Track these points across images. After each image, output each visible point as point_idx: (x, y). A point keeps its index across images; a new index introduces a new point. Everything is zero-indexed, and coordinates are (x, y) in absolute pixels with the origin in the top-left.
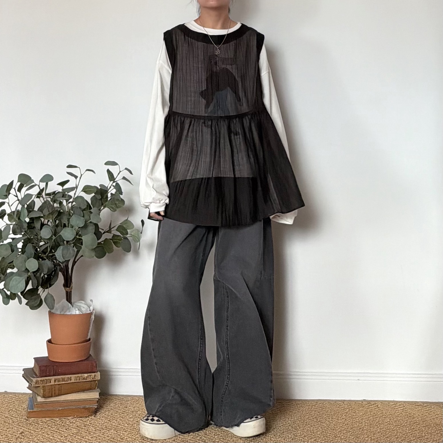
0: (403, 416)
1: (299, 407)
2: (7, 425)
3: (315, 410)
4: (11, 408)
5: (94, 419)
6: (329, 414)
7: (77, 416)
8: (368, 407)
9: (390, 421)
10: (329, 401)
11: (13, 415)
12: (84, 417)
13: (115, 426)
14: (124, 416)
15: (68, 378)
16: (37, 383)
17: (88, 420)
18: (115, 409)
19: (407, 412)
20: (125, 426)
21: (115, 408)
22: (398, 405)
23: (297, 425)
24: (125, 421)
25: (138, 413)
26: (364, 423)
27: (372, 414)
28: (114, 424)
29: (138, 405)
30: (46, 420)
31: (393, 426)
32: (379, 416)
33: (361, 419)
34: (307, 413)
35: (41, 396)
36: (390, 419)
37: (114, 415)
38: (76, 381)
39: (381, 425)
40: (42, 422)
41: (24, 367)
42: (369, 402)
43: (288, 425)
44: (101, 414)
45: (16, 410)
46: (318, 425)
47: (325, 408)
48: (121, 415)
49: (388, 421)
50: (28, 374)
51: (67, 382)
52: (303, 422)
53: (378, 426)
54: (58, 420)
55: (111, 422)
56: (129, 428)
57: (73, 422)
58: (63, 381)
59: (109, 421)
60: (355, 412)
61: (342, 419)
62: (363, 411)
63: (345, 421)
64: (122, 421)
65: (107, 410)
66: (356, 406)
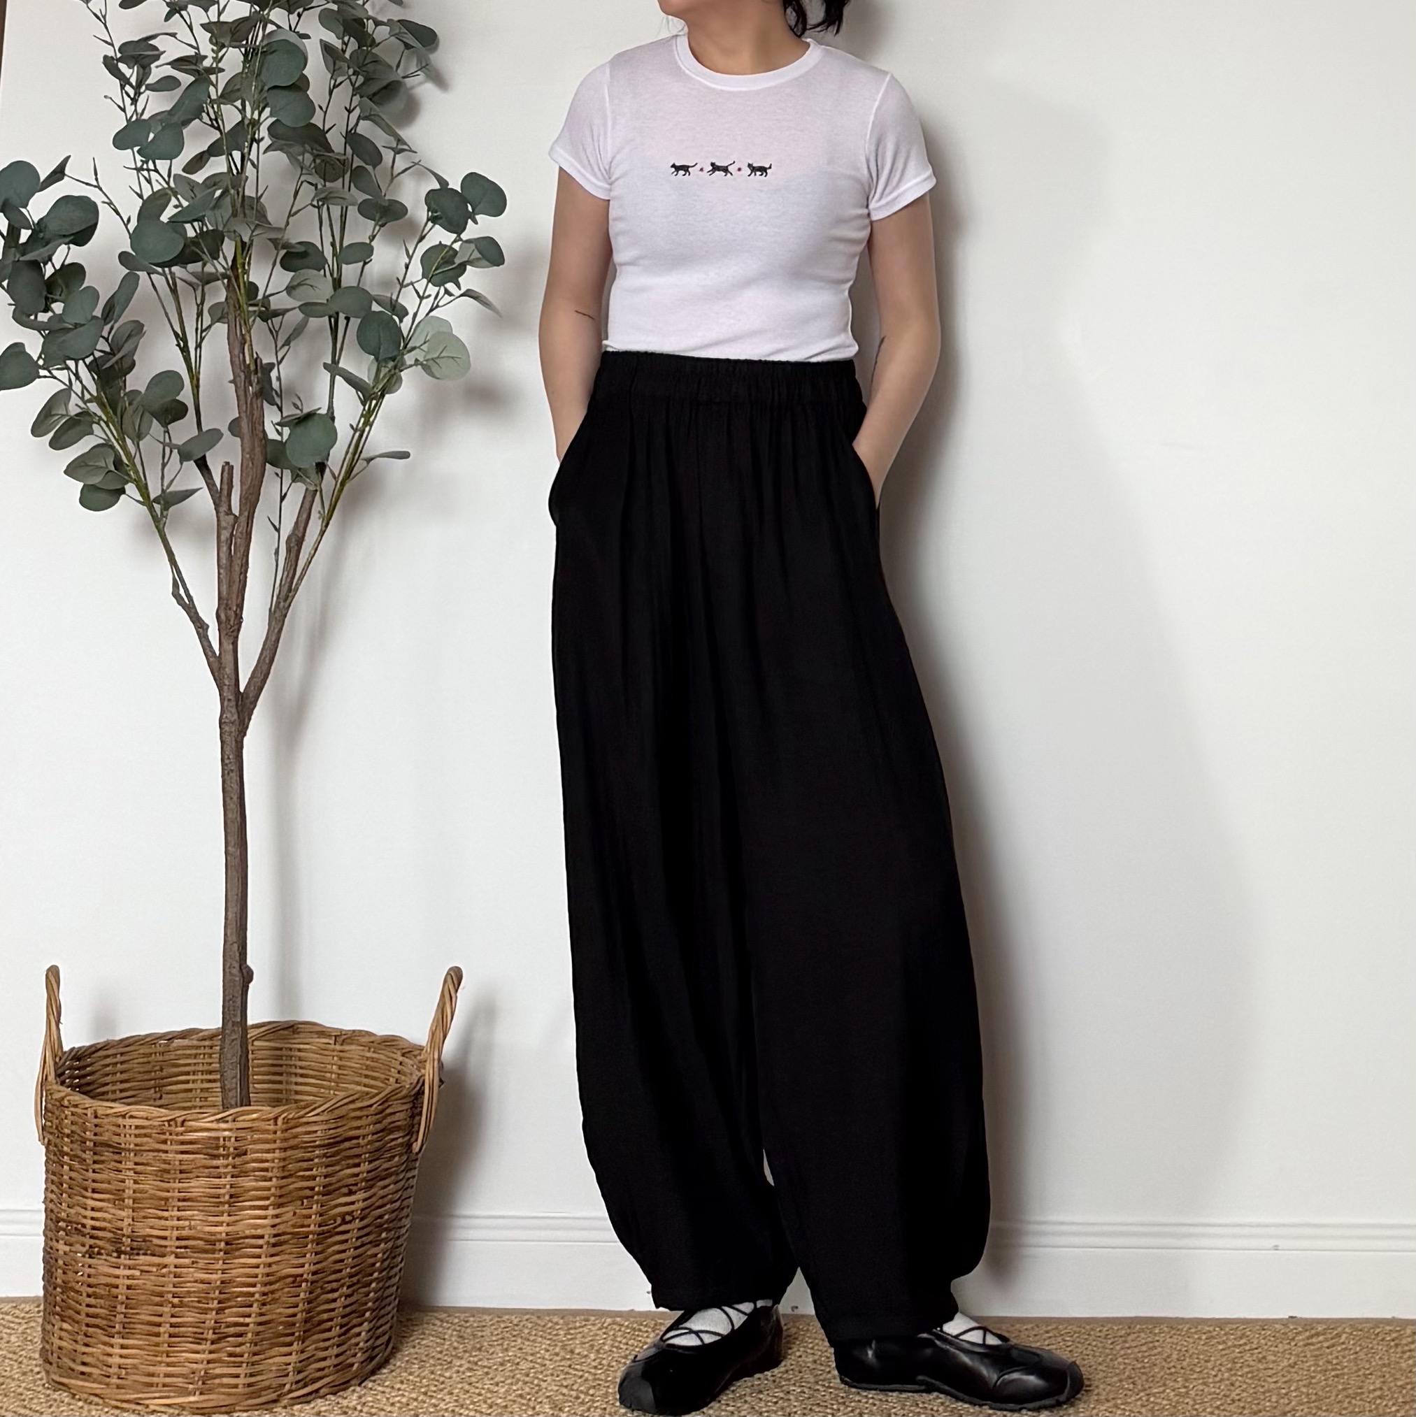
2: (82, 1408)
3: (1128, 1355)
5: (371, 1389)
6: (1174, 1367)
8: (1310, 1341)
9: (1385, 1388)
10: (1172, 1323)
13: (446, 1410)
14: (473, 1379)
17: (355, 1392)
18: (441, 1356)
20: (482, 1412)
21: (441, 1352)
22: (1408, 1331)
24: (480, 1394)
25: (520, 1367)
26: (1294, 1394)
27: (1321, 1363)
28: (444, 1403)
31: (1394, 1405)
32: (1346, 1370)
33: (1285, 1382)
36: (1382, 1379)
37: (440, 1375)
39: (1354, 1401)
42: (1309, 1324)
44: (398, 1371)
46: (1139, 1403)
47: (1162, 1347)
48: (464, 1373)
49: (1378, 1386)
53: (1346, 1405)
59: (425, 1394)
60: (1264, 1358)
61: (1220, 1382)
62: (1290, 1354)
63: (1232, 1388)
64: (468, 1395)
65: (416, 1358)
66: (1264, 1339)
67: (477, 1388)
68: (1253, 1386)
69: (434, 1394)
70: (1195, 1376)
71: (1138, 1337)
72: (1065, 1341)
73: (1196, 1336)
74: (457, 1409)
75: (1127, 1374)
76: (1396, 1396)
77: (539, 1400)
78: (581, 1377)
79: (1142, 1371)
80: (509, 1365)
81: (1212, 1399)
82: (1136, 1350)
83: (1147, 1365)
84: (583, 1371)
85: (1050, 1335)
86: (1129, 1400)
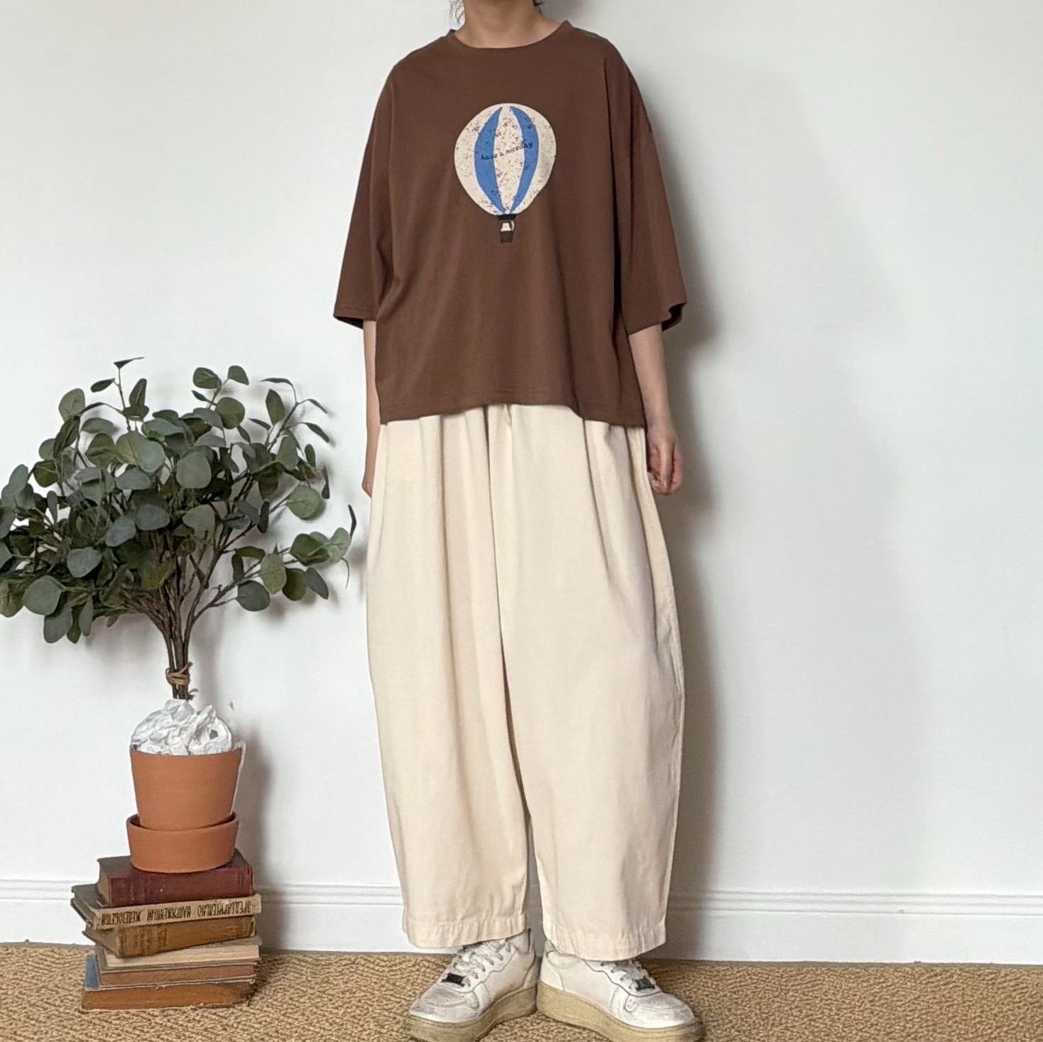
0: (1017, 1003)
1: (755, 981)
2: (34, 1025)
3: (797, 990)
4: (44, 981)
5: (245, 1011)
6: (830, 999)
7: (205, 1004)
8: (930, 980)
9: (984, 1016)
10: (829, 966)
11: (48, 999)
12: (223, 1007)
13: (299, 1027)
14: (320, 1005)
15: (183, 908)
16: (106, 921)
17: (233, 1013)
18: (298, 987)
19: (1026, 992)
20: (324, 1029)
21: (298, 984)
22: (1002, 974)
23: (749, 1026)
24: (324, 1016)
25: (356, 995)
26: (917, 1020)
27: (937, 996)
28: (297, 1022)
29: (356, 976)
30: (128, 1013)
31: (989, 1028)
32: (955, 1002)
33: (910, 1011)
34: (777, 997)
35: (116, 955)
36: (981, 1009)
37: (296, 1000)
38: (202, 918)
39: (960, 1026)
40: (119, 1019)
41: (73, 882)
42: (930, 967)
43: (729, 1026)
44: (265, 998)
45: (56, 986)
46: (803, 1026)
47: (822, 984)
48: (314, 1000)
49: (977, 1014)
50: (84, 899)
51: (179, 920)
52: (766, 1018)
53: (954, 1027)
54: (156, 1013)
55: (289, 1017)
56: (334, 1034)
57: (194, 1019)
58: (169, 917)
59: (284, 1015)
60: (896, 992)
61: (863, 1011)
62: (916, 990)
63: (872, 1015)
64: (316, 1015)
65: (281, 989)
66: (897, 978)
67: (323, 1011)
68: (887, 1014)
69: (291, 1016)
70: (845, 1006)
71: (806, 976)
72: (752, 979)
73: (847, 976)
74: (306, 1026)
75: (796, 1003)
76: (990, 1022)
77: (367, 1020)
78: (399, 1002)
79: (808, 1002)
80: (348, 993)
81: (857, 1023)
82: (804, 986)
83: (808, 997)
84: (400, 998)
85: (741, 974)
86: (797, 1024)
